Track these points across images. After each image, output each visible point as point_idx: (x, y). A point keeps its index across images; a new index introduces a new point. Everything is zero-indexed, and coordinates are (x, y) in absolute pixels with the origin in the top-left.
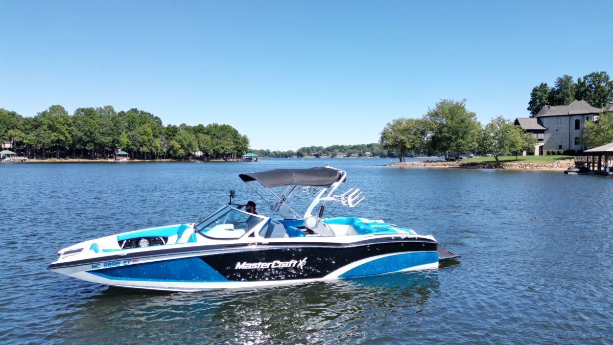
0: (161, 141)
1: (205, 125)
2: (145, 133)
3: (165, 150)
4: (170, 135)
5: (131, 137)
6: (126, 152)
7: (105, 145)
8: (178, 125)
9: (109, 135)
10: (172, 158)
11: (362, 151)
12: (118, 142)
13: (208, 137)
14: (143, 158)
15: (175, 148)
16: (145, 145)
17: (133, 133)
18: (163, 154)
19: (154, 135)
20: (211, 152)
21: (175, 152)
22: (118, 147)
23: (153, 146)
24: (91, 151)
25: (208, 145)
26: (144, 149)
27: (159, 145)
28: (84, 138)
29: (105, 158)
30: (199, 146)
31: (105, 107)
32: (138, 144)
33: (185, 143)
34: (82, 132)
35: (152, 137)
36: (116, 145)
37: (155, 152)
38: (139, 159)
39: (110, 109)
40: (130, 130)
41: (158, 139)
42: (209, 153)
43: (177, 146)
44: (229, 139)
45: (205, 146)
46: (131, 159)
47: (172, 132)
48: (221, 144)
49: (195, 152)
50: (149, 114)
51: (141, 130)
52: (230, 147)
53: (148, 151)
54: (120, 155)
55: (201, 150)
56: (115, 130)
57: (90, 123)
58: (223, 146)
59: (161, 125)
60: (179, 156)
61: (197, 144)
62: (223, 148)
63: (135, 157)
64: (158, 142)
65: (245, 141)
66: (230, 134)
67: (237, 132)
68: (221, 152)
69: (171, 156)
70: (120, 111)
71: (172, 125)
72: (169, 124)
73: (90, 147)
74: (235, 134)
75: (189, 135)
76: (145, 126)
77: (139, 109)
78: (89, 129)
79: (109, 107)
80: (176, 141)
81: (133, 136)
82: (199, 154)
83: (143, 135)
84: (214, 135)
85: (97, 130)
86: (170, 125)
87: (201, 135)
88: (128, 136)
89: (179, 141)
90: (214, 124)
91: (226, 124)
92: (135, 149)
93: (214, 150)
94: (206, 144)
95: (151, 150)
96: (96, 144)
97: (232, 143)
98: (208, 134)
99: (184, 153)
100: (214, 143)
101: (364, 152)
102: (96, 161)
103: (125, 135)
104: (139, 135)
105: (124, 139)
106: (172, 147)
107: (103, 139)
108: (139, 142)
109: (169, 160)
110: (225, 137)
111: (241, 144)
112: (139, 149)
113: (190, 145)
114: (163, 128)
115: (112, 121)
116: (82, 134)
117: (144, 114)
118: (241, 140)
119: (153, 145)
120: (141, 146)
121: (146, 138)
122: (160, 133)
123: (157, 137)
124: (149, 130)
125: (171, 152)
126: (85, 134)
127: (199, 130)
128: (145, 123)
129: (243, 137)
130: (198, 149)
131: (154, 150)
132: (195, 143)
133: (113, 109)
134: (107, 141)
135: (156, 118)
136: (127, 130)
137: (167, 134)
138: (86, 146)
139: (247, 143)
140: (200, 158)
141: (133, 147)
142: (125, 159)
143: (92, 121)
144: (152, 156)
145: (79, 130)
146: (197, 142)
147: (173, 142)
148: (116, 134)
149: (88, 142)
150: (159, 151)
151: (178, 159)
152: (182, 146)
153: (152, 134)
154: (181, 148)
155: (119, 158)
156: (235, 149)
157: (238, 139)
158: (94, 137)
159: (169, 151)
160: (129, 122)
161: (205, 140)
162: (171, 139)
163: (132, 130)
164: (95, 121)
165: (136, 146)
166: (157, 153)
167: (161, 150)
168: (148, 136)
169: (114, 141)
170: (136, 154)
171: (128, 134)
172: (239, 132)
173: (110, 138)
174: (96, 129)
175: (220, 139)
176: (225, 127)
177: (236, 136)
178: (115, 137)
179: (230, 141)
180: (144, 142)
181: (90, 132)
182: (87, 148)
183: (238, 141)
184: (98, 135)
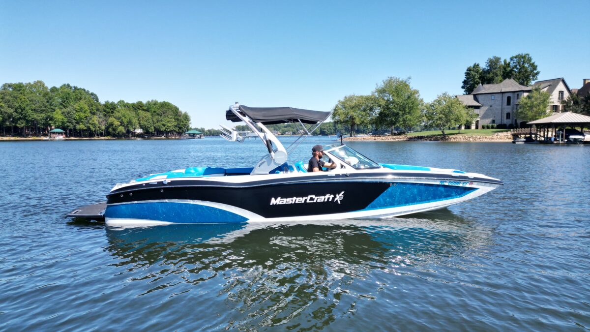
0: (100, 118)
1: (144, 102)
2: (81, 110)
3: (103, 127)
4: (109, 112)
5: (66, 114)
6: (61, 129)
7: (37, 122)
8: (116, 102)
9: (42, 112)
10: (111, 135)
12: (51, 119)
13: (148, 114)
14: (80, 136)
15: (114, 125)
16: (82, 122)
17: (68, 109)
18: (101, 131)
19: (91, 112)
20: (152, 129)
21: (114, 130)
22: (52, 125)
23: (90, 124)
24: (22, 128)
25: (149, 122)
26: (81, 126)
27: (97, 123)
28: (15, 114)
29: (38, 136)
30: (139, 123)
31: (35, 83)
32: (74, 121)
33: (125, 121)
34: (12, 108)
35: (89, 114)
36: (50, 122)
37: (94, 129)
38: (75, 136)
39: (39, 84)
40: (65, 107)
41: (95, 116)
42: (150, 131)
43: (117, 123)
44: (170, 117)
45: (146, 123)
46: (66, 136)
47: (109, 109)
48: (161, 121)
49: (135, 129)
50: (84, 90)
51: (76, 106)
52: (171, 124)
53: (85, 128)
54: (54, 133)
55: (141, 127)
56: (49, 107)
57: (21, 100)
58: (164, 123)
59: (98, 101)
60: (118, 133)
61: (137, 122)
62: (164, 125)
63: (71, 135)
64: (95, 119)
65: (186, 118)
66: (170, 111)
67: (178, 109)
68: (163, 129)
69: (110, 133)
70: (52, 86)
71: (110, 101)
73: (21, 124)
74: (176, 111)
75: (128, 112)
76: (82, 102)
77: (72, 85)
78: (20, 106)
79: (39, 82)
80: (115, 118)
81: (68, 113)
82: (139, 131)
83: (79, 111)
84: (155, 112)
85: (29, 107)
86: (107, 102)
87: (141, 112)
88: (63, 113)
89: (118, 118)
90: (152, 101)
91: (166, 101)
92: (71, 126)
93: (155, 127)
94: (146, 121)
95: (89, 128)
96: (28, 121)
97: (173, 120)
98: (148, 112)
99: (124, 130)
100: (154, 120)
102: (28, 139)
103: (60, 112)
104: (74, 112)
105: (58, 115)
106: (112, 124)
107: (35, 116)
108: (75, 120)
109: (106, 138)
110: (166, 114)
111: (183, 122)
112: (75, 126)
113: (130, 122)
114: (100, 104)
115: (44, 96)
116: (12, 111)
117: (78, 89)
118: (182, 117)
119: (90, 122)
120: (78, 123)
121: (82, 115)
122: (98, 110)
123: (94, 114)
124: (86, 107)
125: (110, 130)
126: (16, 111)
127: (138, 107)
128: (81, 99)
129: (184, 115)
130: (138, 126)
131: (91, 127)
132: (135, 121)
133: (44, 84)
134: (40, 118)
135: (92, 94)
136: (62, 106)
137: (105, 111)
138: (16, 123)
139: (189, 121)
140: (139, 136)
141: (68, 124)
142: (61, 137)
143: (22, 97)
144: (90, 134)
145: (9, 107)
146: (136, 119)
147: (111, 120)
148: (50, 110)
149: (20, 118)
150: (97, 129)
151: (117, 136)
152: (122, 124)
153: (89, 111)
154: (121, 125)
155: (54, 135)
156: (176, 126)
157: (180, 116)
158: (26, 114)
159: (107, 128)
160: (62, 98)
161: (146, 117)
162: (110, 116)
163: (67, 106)
164: (26, 97)
165: (72, 123)
166: (95, 131)
167: (99, 127)
168: (85, 113)
169: (47, 118)
170: (72, 132)
171: (63, 110)
172: (180, 109)
173: (43, 115)
174: (27, 105)
175: (161, 116)
176: (166, 104)
177: (177, 113)
178: (48, 114)
179: (171, 118)
180: (81, 119)
181: (20, 108)
182: (18, 126)
183: (180, 118)
184: (30, 112)
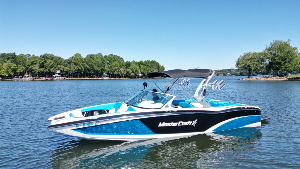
0: (123, 69)
1: (144, 61)
2: (116, 65)
3: (125, 73)
4: (128, 66)
6: (108, 74)
7: (98, 71)
9: (100, 66)
10: (128, 77)
11: (225, 73)
12: (104, 70)
13: (145, 67)
14: (115, 77)
16: (116, 71)
17: (111, 65)
18: (124, 75)
19: (120, 66)
21: (130, 74)
22: (104, 72)
24: (92, 74)
25: (145, 71)
26: (116, 73)
27: (122, 71)
28: (89, 68)
29: (98, 77)
31: (98, 54)
32: (113, 71)
33: (134, 70)
34: (88, 65)
35: (119, 67)
36: (103, 71)
37: (120, 74)
38: (113, 78)
39: (100, 54)
40: (109, 64)
41: (122, 68)
42: (145, 75)
43: (131, 71)
45: (143, 71)
46: (110, 77)
47: (128, 65)
48: (151, 70)
49: (139, 74)
50: (118, 56)
51: (114, 64)
52: (155, 71)
53: (117, 74)
54: (105, 76)
56: (103, 64)
57: (92, 61)
59: (123, 61)
60: (131, 76)
61: (140, 70)
63: (112, 77)
64: (122, 70)
65: (163, 68)
66: (155, 65)
69: (128, 76)
70: (105, 55)
71: (128, 61)
72: (127, 61)
73: (92, 72)
75: (136, 66)
76: (116, 62)
77: (113, 54)
78: (91, 64)
80: (130, 69)
81: (111, 67)
82: (141, 75)
84: (148, 66)
85: (95, 64)
87: (141, 66)
88: (108, 67)
89: (131, 69)
90: (148, 60)
91: (154, 60)
93: (148, 73)
95: (119, 73)
96: (94, 71)
97: (156, 69)
98: (145, 65)
99: (134, 74)
100: (148, 69)
101: (226, 73)
102: (94, 79)
103: (107, 67)
104: (113, 66)
105: (107, 68)
106: (128, 72)
107: (97, 69)
109: (127, 78)
110: (153, 66)
111: (161, 70)
112: (113, 73)
113: (136, 71)
114: (124, 63)
115: (101, 60)
116: (88, 66)
117: (116, 56)
119: (119, 71)
120: (114, 71)
121: (116, 68)
122: (123, 65)
124: (118, 64)
125: (128, 74)
126: (90, 67)
127: (141, 63)
128: (116, 60)
129: (162, 66)
130: (140, 73)
131: (120, 73)
132: (139, 70)
133: (102, 54)
134: (99, 69)
135: (121, 58)
136: (108, 64)
137: (126, 66)
138: (90, 72)
140: (142, 77)
141: (110, 72)
142: (107, 78)
143: (92, 60)
144: (119, 76)
145: (87, 65)
147: (129, 70)
148: (103, 66)
149: (91, 70)
150: (122, 74)
153: (119, 66)
154: (133, 72)
155: (104, 77)
157: (160, 67)
158: (93, 68)
159: (127, 74)
160: (109, 60)
162: (128, 68)
163: (110, 64)
164: (94, 60)
165: (112, 72)
166: (121, 75)
167: (123, 73)
171: (108, 66)
172: (160, 64)
173: (101, 68)
174: (94, 64)
175: (151, 67)
176: (153, 62)
177: (159, 66)
178: (103, 68)
179: (155, 68)
180: (115, 69)
181: (91, 65)
182: (90, 73)
183: (160, 68)
184: (95, 67)
